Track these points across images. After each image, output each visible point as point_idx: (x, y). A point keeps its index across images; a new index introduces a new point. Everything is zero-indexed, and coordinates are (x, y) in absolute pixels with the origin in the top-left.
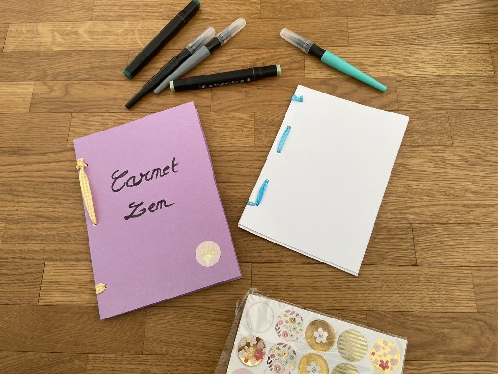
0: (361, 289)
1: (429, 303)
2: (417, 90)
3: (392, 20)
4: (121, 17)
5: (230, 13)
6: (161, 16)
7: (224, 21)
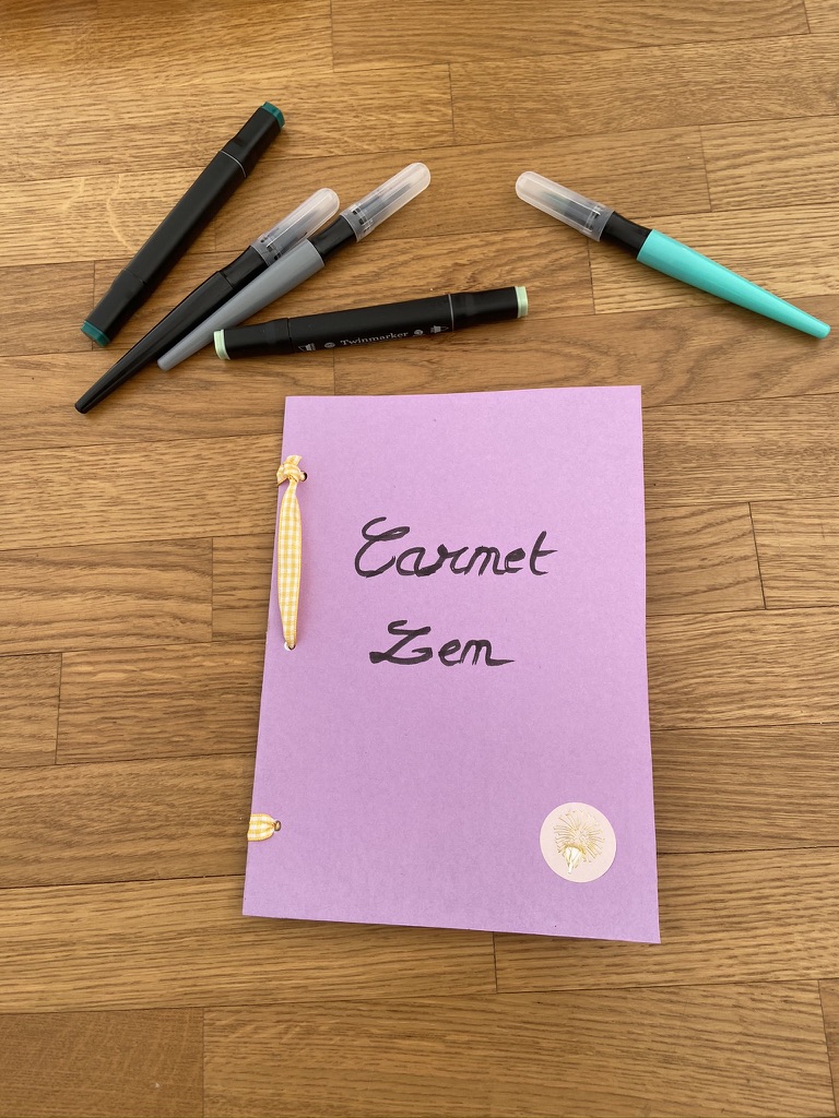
0: (800, 920)
4: (63, 168)
5: (367, 135)
6: (175, 157)
7: (353, 159)
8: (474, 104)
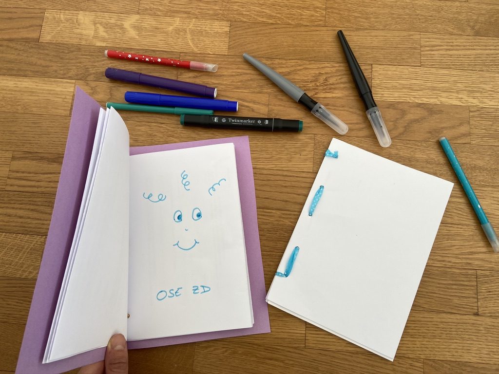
0: (419, 337)
1: (487, 354)
2: (491, 123)
3: (468, 41)
4: (171, 13)
5: (291, 17)
7: (285, 26)
8: (334, 11)
